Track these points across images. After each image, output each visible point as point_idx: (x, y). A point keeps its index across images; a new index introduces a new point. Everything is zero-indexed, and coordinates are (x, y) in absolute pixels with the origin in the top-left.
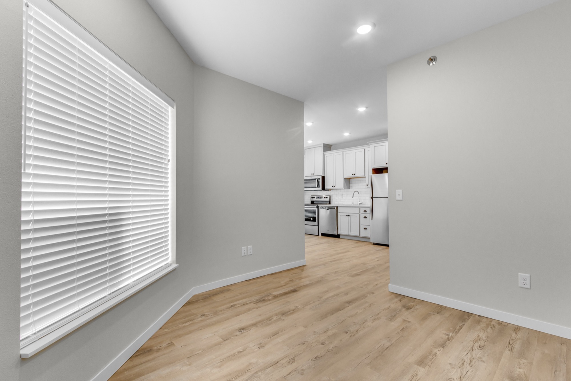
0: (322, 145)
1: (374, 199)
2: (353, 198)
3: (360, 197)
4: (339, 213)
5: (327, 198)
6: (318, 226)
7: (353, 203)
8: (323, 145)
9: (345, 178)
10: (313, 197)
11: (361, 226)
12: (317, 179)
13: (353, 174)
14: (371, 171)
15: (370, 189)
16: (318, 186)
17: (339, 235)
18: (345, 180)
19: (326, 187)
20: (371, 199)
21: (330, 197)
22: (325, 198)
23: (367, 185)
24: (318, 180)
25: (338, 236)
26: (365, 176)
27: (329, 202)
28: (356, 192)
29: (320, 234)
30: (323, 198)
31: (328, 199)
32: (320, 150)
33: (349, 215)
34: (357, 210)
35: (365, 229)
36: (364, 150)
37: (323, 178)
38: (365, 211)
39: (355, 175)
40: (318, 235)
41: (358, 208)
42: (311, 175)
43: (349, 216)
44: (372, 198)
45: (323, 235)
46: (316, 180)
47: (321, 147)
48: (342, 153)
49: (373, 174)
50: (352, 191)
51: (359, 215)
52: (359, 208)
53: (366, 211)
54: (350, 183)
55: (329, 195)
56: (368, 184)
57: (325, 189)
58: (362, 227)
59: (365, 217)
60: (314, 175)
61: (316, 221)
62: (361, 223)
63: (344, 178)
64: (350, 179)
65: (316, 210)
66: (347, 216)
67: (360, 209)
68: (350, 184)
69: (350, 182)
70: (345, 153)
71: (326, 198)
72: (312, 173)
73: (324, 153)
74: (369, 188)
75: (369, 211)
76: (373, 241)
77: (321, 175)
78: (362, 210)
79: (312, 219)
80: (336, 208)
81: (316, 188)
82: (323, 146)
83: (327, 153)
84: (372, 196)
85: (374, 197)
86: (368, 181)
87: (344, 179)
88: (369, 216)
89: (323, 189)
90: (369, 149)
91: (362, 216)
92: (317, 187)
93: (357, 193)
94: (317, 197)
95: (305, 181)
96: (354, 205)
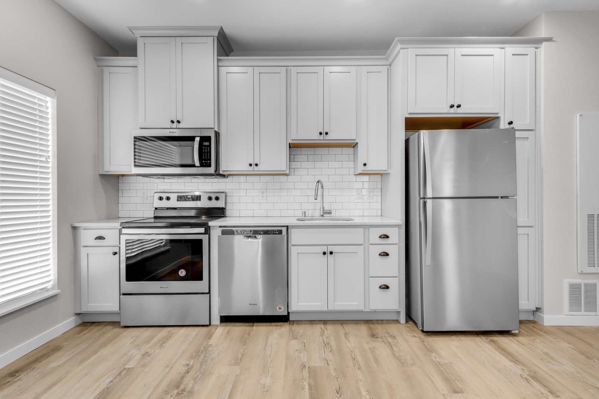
0: (216, 34)
4: (295, 245)
5: (217, 198)
6: (209, 292)
7: (305, 213)
8: (219, 33)
10: (163, 196)
11: (370, 280)
13: (320, 134)
21: (226, 197)
22: (210, 199)
26: (357, 141)
29: (216, 321)
30: (205, 198)
31: (220, 204)
33: (331, 250)
34: (356, 236)
35: (385, 287)
37: (217, 137)
38: (385, 237)
40: (209, 324)
41: (361, 229)
42: (169, 125)
43: (331, 253)
47: (211, 38)
48: (284, 69)
51: (365, 248)
52: (364, 229)
53: (387, 237)
54: (291, 160)
55: (222, 191)
58: (374, 284)
59: (385, 254)
60: (180, 125)
61: (202, 280)
62: (370, 273)
63: (290, 141)
64: (292, 150)
66: (324, 253)
67: (366, 230)
68: (290, 163)
69: (291, 157)
70: (293, 70)
71: (213, 201)
72: (175, 120)
73: (218, 61)
77: (213, 127)
78: (373, 235)
80: (284, 230)
81: (193, 166)
82: (217, 37)
83: (233, 63)
87: (288, 145)
88: (396, 251)
91: (374, 252)
94: (177, 196)
95: (137, 143)
96: (309, 219)
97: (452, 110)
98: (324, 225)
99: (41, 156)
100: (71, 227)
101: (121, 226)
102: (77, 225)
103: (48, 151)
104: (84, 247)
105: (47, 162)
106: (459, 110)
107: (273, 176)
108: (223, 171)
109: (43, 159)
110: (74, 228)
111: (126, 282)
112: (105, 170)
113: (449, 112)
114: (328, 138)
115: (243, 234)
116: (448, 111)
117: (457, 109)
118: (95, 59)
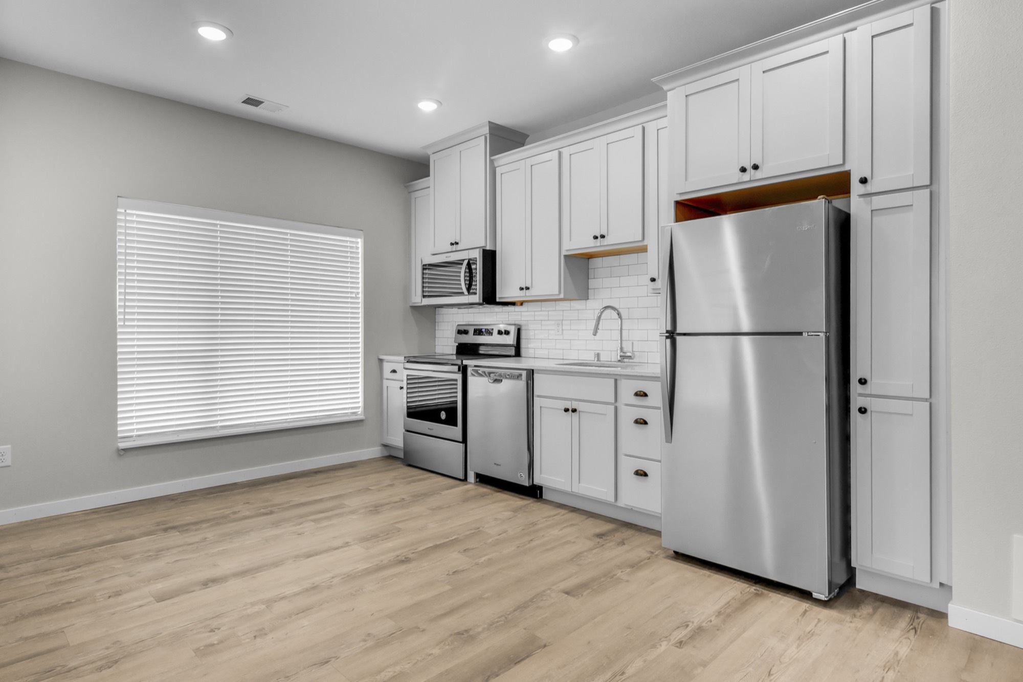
0: (486, 130)
1: (679, 339)
2: (595, 334)
3: (624, 332)
4: (539, 396)
5: (507, 333)
6: (465, 440)
7: (598, 355)
8: (490, 129)
9: (566, 256)
10: (462, 328)
11: (622, 459)
12: (466, 262)
13: (596, 238)
14: (669, 211)
15: (663, 300)
16: (469, 289)
17: (540, 488)
18: (566, 262)
19: (502, 294)
20: (668, 341)
21: (519, 331)
22: (500, 333)
23: (653, 280)
24: (469, 265)
25: (534, 492)
26: (645, 243)
27: (513, 349)
28: (608, 311)
29: (471, 478)
30: (495, 332)
31: (510, 339)
32: (478, 150)
33: (574, 407)
34: (605, 390)
35: (642, 474)
36: (644, 129)
37: (490, 257)
38: (643, 395)
39: (605, 242)
40: (465, 479)
41: (613, 381)
42: (450, 248)
43: (574, 411)
44: (672, 335)
45: (483, 479)
46: (462, 264)
47: (483, 137)
48: (556, 153)
49: (677, 220)
50: (593, 306)
51: (616, 409)
52: (616, 381)
53: (645, 395)
54: (591, 276)
55: (516, 323)
56: (655, 276)
57: (498, 300)
58: (628, 467)
59: (642, 422)
60: (459, 247)
61: (455, 425)
62: (623, 450)
63: (564, 253)
64: (592, 261)
65: (456, 380)
66: (566, 410)
67: (619, 382)
68: (590, 280)
69: (591, 271)
70: (566, 152)
71: (504, 336)
72: (453, 242)
73: (492, 162)
74: (657, 292)
75: (657, 396)
76: (672, 542)
77: (483, 245)
78: (627, 389)
79: (443, 415)
80: (524, 373)
81: (462, 293)
82: (490, 134)
83: (506, 160)
84: (669, 328)
85: (679, 330)
86: (655, 263)
87: (562, 258)
88: (657, 418)
89: (490, 297)
90: (663, 122)
91: (628, 416)
92: (466, 293)
93: (614, 314)
94: (474, 329)
95: (424, 272)
96: (599, 365)
97: (746, 177)
98: (566, 370)
99: (352, 293)
100: (377, 360)
101: (405, 360)
102: (382, 357)
103: (358, 288)
104: (387, 379)
105: (358, 298)
106: (758, 174)
107: (554, 302)
108: (500, 298)
109: (354, 295)
110: (381, 361)
111: (407, 418)
112: (413, 301)
113: (741, 181)
114: (606, 244)
115: (487, 375)
116: (739, 179)
117: (755, 172)
118: (406, 187)
